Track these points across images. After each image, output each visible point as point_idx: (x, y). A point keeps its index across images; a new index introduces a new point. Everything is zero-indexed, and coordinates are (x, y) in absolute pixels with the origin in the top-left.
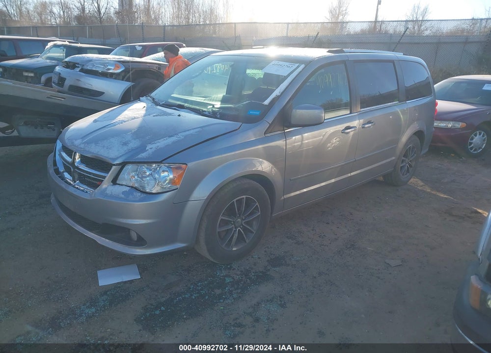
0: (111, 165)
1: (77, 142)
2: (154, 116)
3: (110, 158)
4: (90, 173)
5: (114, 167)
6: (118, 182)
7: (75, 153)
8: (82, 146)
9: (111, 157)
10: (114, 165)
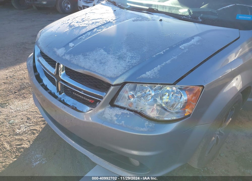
0: (109, 85)
1: (60, 52)
2: (134, 21)
3: (108, 77)
4: (80, 90)
5: (112, 88)
6: (116, 103)
7: (59, 64)
8: (67, 57)
9: (108, 75)
10: (113, 85)
